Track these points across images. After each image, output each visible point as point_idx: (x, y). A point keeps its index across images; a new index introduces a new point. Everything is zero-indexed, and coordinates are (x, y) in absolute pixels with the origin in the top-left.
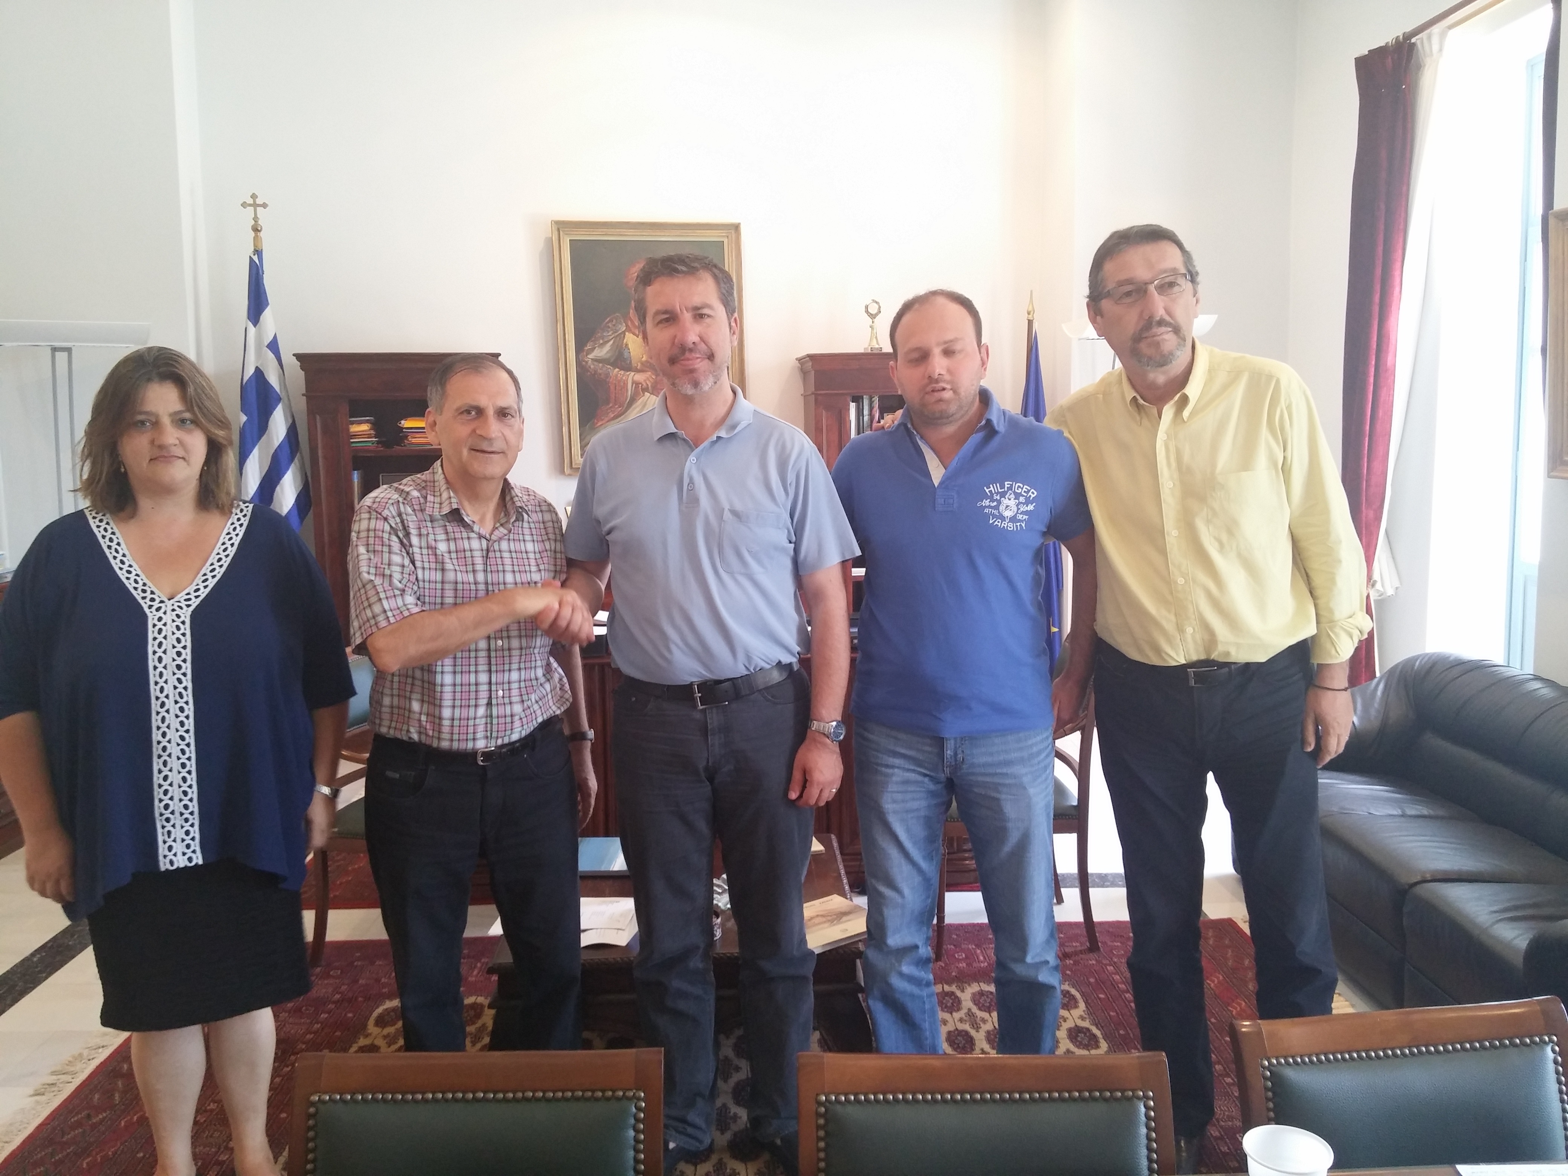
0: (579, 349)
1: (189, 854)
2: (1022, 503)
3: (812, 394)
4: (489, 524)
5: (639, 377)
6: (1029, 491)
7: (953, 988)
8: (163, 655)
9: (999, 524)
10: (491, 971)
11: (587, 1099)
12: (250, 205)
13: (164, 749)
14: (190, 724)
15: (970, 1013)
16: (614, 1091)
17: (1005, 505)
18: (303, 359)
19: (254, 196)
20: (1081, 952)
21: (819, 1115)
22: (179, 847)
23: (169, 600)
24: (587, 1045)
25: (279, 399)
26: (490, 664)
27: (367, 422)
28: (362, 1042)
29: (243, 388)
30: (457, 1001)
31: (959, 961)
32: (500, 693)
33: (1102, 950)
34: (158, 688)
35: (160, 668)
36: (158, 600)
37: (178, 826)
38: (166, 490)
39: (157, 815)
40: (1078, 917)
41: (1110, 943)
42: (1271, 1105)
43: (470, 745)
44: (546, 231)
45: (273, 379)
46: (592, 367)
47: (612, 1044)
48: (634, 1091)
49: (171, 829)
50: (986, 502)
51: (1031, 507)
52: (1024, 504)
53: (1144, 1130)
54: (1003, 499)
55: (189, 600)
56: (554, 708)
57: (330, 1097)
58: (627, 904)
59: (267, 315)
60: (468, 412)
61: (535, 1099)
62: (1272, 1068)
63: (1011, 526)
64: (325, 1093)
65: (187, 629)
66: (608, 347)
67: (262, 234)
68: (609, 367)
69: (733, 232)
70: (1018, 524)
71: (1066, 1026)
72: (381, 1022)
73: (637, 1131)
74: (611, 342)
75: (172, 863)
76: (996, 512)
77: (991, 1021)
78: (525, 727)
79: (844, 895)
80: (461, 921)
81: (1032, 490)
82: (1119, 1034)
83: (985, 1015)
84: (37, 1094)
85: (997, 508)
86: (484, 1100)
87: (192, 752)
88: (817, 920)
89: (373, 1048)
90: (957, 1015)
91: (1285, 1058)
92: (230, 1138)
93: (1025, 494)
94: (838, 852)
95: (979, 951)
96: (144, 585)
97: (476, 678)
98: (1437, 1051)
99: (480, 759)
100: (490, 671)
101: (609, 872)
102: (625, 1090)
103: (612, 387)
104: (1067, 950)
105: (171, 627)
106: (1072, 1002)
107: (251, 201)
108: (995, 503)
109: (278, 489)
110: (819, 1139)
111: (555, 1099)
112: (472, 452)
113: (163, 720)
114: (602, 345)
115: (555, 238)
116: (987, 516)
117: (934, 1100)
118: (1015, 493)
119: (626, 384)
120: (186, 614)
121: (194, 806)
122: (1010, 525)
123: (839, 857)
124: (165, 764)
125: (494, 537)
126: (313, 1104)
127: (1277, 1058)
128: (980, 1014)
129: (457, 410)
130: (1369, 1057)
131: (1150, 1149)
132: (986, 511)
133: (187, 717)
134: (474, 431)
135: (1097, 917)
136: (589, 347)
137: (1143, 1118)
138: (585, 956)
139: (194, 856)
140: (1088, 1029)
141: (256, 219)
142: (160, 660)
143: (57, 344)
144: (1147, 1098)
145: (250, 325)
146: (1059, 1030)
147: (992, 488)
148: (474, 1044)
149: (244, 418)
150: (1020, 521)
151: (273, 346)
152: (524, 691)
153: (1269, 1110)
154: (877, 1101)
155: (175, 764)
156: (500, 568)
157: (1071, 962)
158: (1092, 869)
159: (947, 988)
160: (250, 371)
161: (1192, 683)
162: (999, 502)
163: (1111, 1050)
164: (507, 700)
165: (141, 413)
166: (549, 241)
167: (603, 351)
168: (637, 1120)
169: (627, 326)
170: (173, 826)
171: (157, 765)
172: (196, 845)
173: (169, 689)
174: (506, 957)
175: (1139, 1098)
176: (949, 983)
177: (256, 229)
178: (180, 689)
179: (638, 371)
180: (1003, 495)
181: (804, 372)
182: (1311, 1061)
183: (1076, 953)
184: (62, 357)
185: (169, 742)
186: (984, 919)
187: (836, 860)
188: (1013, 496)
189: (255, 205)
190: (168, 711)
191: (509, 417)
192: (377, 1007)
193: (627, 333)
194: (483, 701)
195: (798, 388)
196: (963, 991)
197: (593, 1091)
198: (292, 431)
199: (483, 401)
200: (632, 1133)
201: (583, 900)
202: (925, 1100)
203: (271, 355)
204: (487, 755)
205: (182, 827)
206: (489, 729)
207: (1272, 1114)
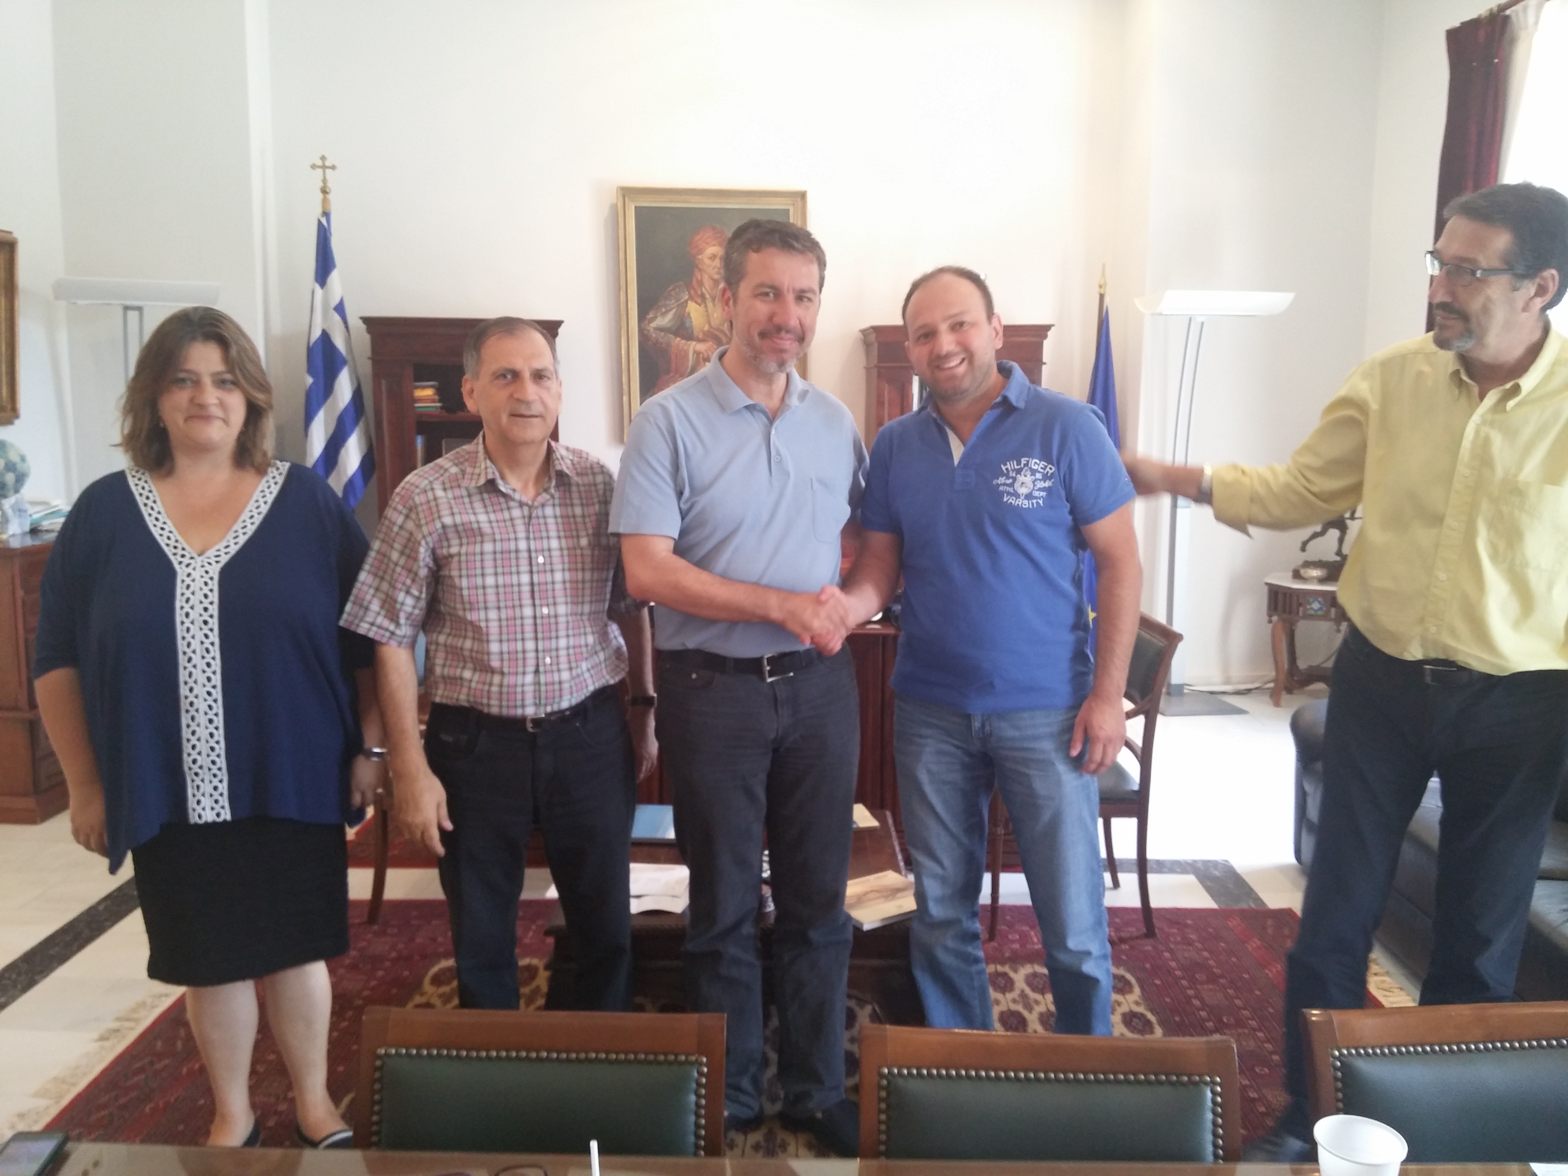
0: (642, 317)
1: (217, 808)
2: (1038, 479)
3: (875, 366)
4: (531, 491)
5: (701, 347)
6: (1046, 467)
7: (1006, 969)
8: (190, 611)
9: (1013, 502)
10: (548, 933)
11: (650, 1063)
12: (319, 167)
13: (191, 704)
14: (217, 680)
15: (1023, 995)
16: (676, 1055)
17: (1020, 482)
18: (369, 322)
19: (323, 158)
20: (1137, 938)
21: (881, 1088)
22: (207, 802)
23: (199, 555)
24: (641, 1009)
25: (344, 362)
26: (536, 632)
27: (432, 387)
28: (418, 999)
29: (310, 350)
30: (512, 964)
31: (1013, 942)
32: (548, 660)
33: (1158, 935)
34: (185, 643)
35: (187, 624)
36: (188, 556)
37: (207, 781)
38: (202, 449)
39: (186, 769)
40: (1135, 902)
41: (1167, 930)
42: (1340, 1095)
43: (519, 712)
44: (612, 197)
45: (339, 342)
46: (654, 335)
47: (663, 1009)
48: (697, 1055)
49: (200, 783)
50: (1002, 480)
51: (1047, 484)
52: (1040, 480)
53: (1209, 1116)
54: (1019, 476)
55: (217, 556)
56: (608, 677)
57: (396, 1051)
58: (682, 873)
59: (335, 277)
60: (504, 376)
61: (597, 1060)
62: (1342, 1058)
63: (1026, 504)
64: (391, 1046)
65: (215, 585)
66: (670, 316)
67: (330, 197)
68: (671, 335)
69: (799, 200)
70: (1034, 501)
71: (1120, 1010)
72: (437, 981)
73: (699, 1096)
74: (674, 310)
75: (200, 816)
76: (1011, 490)
77: (1046, 1002)
78: (575, 695)
79: (897, 870)
80: (517, 884)
81: (1050, 466)
82: (1175, 1021)
83: (1038, 997)
84: (102, 1038)
85: (1012, 485)
86: (548, 1059)
87: (219, 708)
88: (871, 896)
89: (428, 1005)
90: (1009, 996)
91: (1356, 1049)
92: (290, 1087)
93: (1042, 471)
94: (892, 829)
95: (1032, 933)
96: (177, 541)
97: (523, 646)
98: (1513, 1048)
99: (529, 726)
100: (536, 639)
101: (663, 839)
102: (687, 1055)
103: (673, 357)
104: (1123, 934)
105: (200, 582)
106: (1127, 988)
107: (320, 163)
108: (1011, 481)
109: (343, 452)
110: (880, 1111)
111: (617, 1061)
112: (513, 418)
113: (190, 675)
114: (664, 314)
115: (620, 205)
116: (1001, 494)
117: (998, 1078)
118: (1031, 468)
119: (686, 353)
120: (215, 571)
121: (222, 762)
122: (1026, 502)
123: (894, 834)
124: (193, 718)
125: (536, 504)
126: (379, 1057)
127: (1348, 1049)
128: (1033, 995)
129: (494, 373)
130: (1442, 1051)
131: (1215, 1135)
132: (1001, 488)
133: (214, 673)
134: (511, 396)
135: (1154, 903)
136: (651, 315)
137: (1209, 1104)
138: (635, 923)
139: (222, 812)
140: (1142, 1015)
141: (324, 181)
142: (187, 615)
143: (129, 303)
144: (1214, 1083)
145: (317, 287)
146: (1113, 1014)
147: (1008, 466)
148: (528, 1005)
149: (310, 380)
150: (1036, 498)
151: (340, 309)
152: (572, 658)
153: (1338, 1100)
154: (939, 1075)
155: (202, 719)
156: (544, 534)
157: (1127, 947)
158: (1150, 855)
159: (1000, 968)
160: (317, 334)
161: (1428, 679)
162: (1014, 479)
163: (1165, 1035)
164: (555, 668)
165: (182, 371)
166: (614, 208)
167: (665, 320)
168: (699, 1085)
169: (690, 294)
170: (203, 781)
171: (185, 719)
172: (225, 801)
173: (195, 644)
174: (560, 921)
175: (1206, 1083)
176: (1003, 963)
177: (324, 191)
178: (207, 644)
179: (699, 340)
180: (1019, 472)
181: (867, 344)
182: (1383, 1053)
183: (1132, 938)
184: (133, 315)
185: (196, 697)
186: (1029, 902)
187: (891, 836)
188: (1029, 473)
189: (324, 167)
190: (195, 666)
191: (545, 379)
192: (433, 965)
193: (689, 302)
194: (531, 668)
195: (861, 360)
196: (1016, 971)
197: (656, 1054)
198: (357, 394)
199: (518, 364)
200: (693, 1098)
201: (633, 866)
202: (988, 1077)
203: (337, 318)
204: (537, 722)
205: (211, 782)
206: (537, 696)
207: (1341, 1105)
